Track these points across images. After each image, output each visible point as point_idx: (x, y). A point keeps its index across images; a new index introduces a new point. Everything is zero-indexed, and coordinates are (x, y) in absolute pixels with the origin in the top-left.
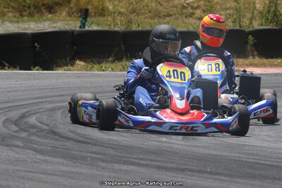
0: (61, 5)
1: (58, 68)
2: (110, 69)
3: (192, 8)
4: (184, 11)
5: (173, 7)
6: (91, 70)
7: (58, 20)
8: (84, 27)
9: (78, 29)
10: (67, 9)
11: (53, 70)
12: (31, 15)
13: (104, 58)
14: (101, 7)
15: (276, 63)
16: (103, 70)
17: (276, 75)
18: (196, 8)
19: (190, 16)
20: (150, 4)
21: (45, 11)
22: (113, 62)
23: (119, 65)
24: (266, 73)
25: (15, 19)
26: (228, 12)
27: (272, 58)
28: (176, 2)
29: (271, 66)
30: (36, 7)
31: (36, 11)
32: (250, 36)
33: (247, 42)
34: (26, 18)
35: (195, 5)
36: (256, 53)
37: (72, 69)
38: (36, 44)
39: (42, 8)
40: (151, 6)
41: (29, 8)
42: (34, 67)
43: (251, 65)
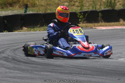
0: (16, 3)
1: (15, 31)
2: (38, 30)
3: (74, 2)
4: (71, 3)
6: (30, 31)
7: (15, 10)
8: (26, 12)
9: (23, 13)
10: (18, 5)
11: (13, 32)
12: (2, 8)
13: (35, 25)
14: (33, 3)
15: (112, 24)
16: (35, 31)
17: (112, 30)
18: (76, 2)
20: (55, 1)
21: (8, 6)
22: (40, 27)
23: (42, 28)
24: (108, 29)
26: (90, 3)
27: (110, 22)
29: (110, 26)
30: (4, 4)
31: (4, 6)
32: (100, 14)
33: (99, 16)
36: (103, 20)
37: (21, 31)
38: (5, 21)
39: (7, 5)
41: (2, 5)
42: (5, 31)
43: (101, 26)
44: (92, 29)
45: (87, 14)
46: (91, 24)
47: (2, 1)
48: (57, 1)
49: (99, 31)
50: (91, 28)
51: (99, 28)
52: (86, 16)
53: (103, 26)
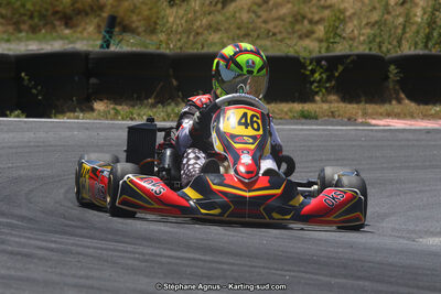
0: (87, 14)
1: (58, 116)
3: (311, 22)
4: (297, 27)
5: (278, 18)
7: (78, 38)
8: (108, 46)
10: (96, 21)
11: (49, 117)
14: (153, 20)
15: (433, 112)
17: (428, 131)
18: (317, 23)
19: (307, 36)
20: (237, 15)
21: (57, 23)
24: (413, 128)
25: (5, 37)
27: (426, 103)
28: (283, 11)
29: (425, 116)
30: (42, 17)
31: (41, 23)
32: (392, 67)
33: (387, 78)
34: (23, 34)
35: (316, 18)
36: (403, 96)
37: (81, 116)
38: (23, 74)
39: (53, 19)
40: (240, 18)
41: (31, 17)
42: (12, 111)
43: (389, 115)
44: (351, 125)
45: (341, 68)
46: (355, 106)
47: (34, 5)
48: (245, 16)
49: (380, 134)
50: (351, 120)
51: (382, 123)
52: (337, 74)
53: (398, 116)
